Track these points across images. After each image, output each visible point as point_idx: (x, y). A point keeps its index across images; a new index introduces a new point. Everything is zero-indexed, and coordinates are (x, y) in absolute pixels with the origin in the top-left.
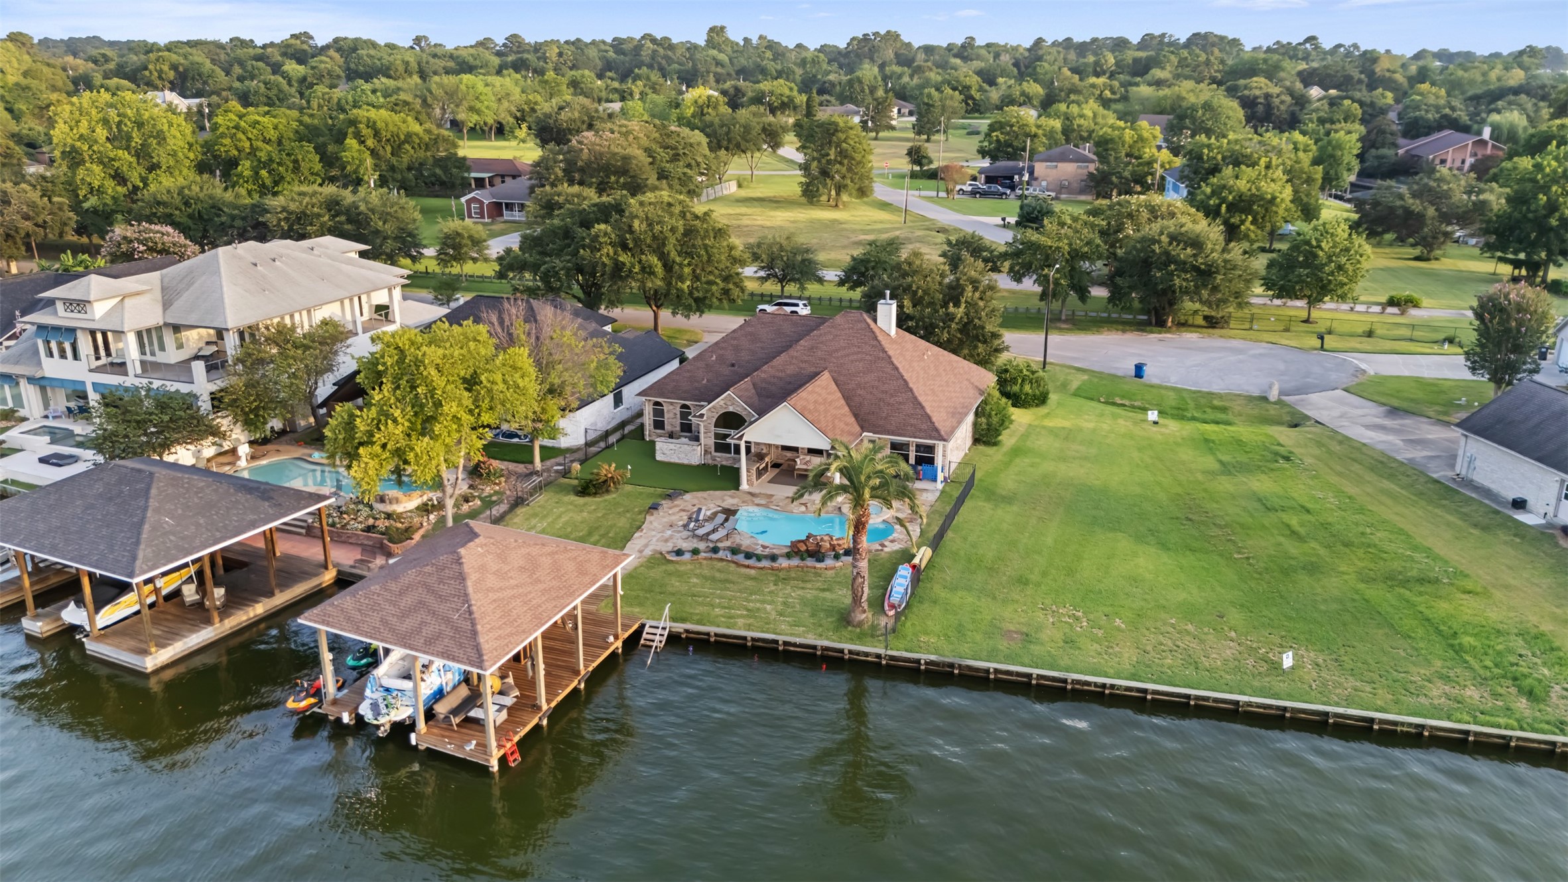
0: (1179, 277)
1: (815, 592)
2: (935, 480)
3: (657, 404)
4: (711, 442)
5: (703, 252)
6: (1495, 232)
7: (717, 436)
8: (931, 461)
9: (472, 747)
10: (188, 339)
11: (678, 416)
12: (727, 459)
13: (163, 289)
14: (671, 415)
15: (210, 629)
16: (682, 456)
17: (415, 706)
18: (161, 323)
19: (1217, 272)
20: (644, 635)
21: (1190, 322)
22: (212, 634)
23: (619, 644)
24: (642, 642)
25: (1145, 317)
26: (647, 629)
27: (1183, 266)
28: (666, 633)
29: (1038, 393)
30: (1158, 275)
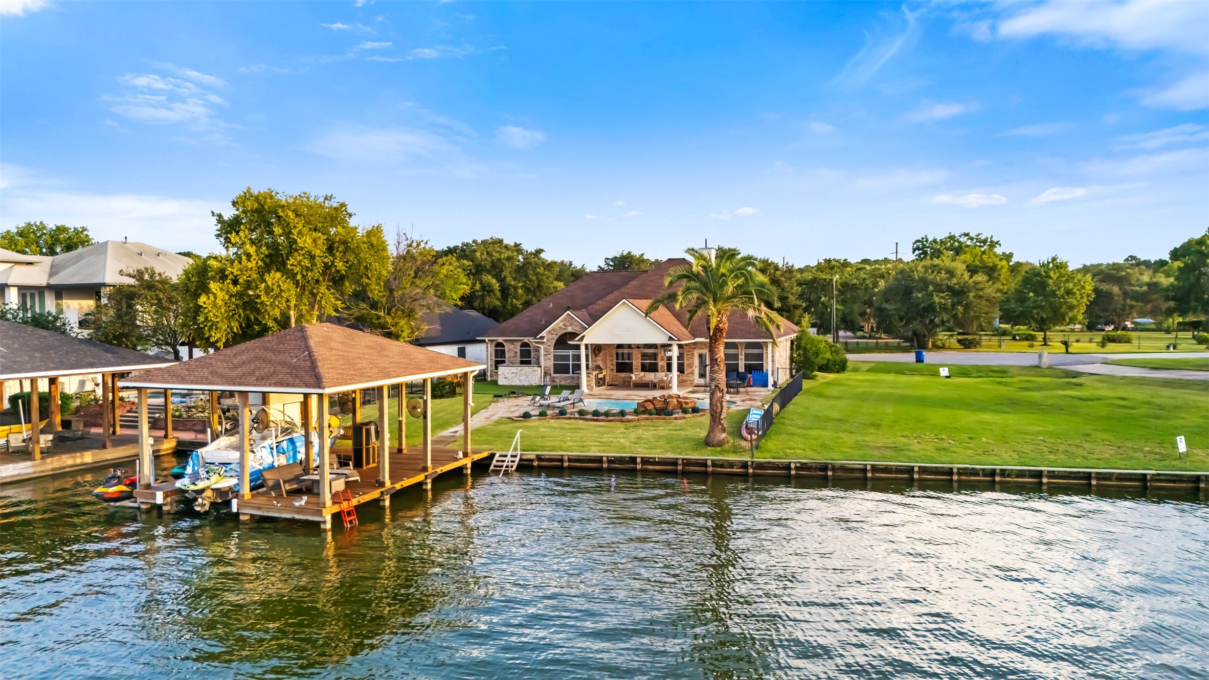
0: (937, 296)
1: (667, 432)
2: (765, 385)
3: (499, 345)
4: (550, 363)
5: (534, 278)
6: (1174, 299)
7: (556, 357)
8: (760, 368)
9: (303, 503)
10: (68, 307)
11: (519, 354)
12: (565, 379)
13: (52, 266)
14: (512, 354)
15: (29, 463)
16: (523, 378)
17: (240, 477)
18: (44, 284)
19: (969, 291)
20: (494, 462)
21: (947, 345)
22: (31, 470)
23: (468, 462)
24: (492, 467)
25: (908, 344)
26: (497, 457)
27: (939, 288)
28: (517, 460)
29: (838, 359)
30: (920, 295)
